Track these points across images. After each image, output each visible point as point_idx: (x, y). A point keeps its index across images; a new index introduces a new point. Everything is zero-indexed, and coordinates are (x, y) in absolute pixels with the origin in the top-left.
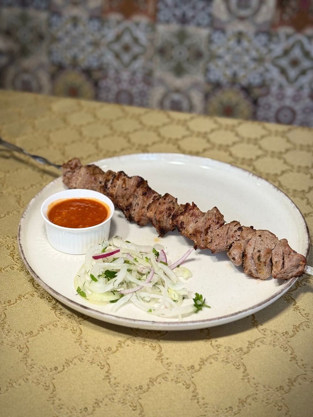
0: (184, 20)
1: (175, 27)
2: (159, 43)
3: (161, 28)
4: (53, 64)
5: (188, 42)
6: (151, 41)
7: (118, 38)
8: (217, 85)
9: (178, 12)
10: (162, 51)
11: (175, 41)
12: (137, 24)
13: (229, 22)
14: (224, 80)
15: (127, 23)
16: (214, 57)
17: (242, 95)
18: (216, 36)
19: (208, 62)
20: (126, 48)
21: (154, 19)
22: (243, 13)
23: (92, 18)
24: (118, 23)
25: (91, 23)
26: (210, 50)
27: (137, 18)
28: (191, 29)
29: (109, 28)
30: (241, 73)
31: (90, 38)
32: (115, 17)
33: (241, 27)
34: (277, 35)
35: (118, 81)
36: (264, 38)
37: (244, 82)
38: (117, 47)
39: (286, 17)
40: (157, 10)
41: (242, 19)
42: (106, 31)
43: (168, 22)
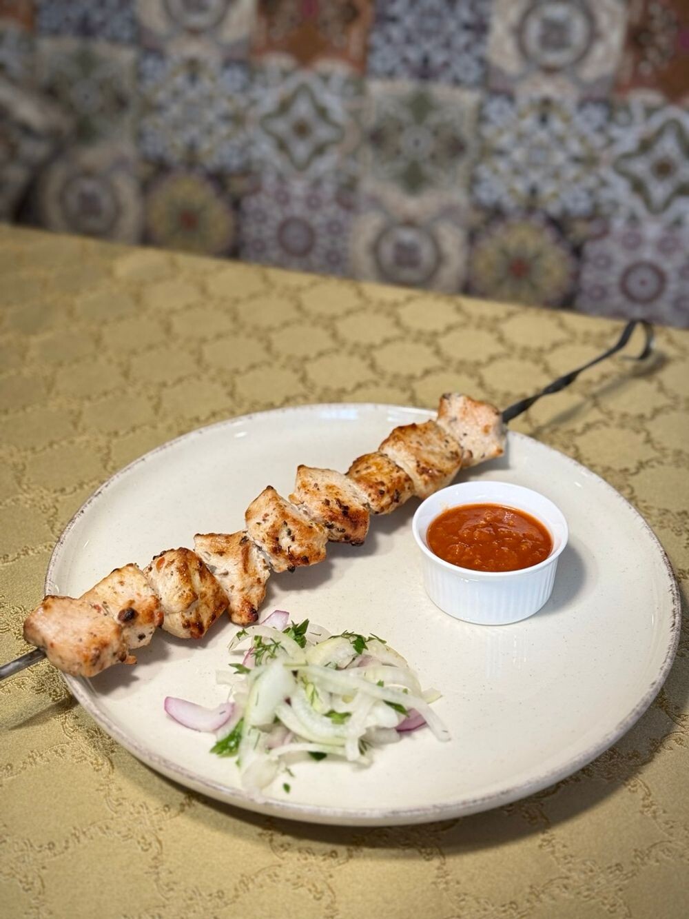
0: (425, 72)
1: (406, 86)
2: (371, 120)
3: (376, 87)
4: (146, 159)
5: (433, 119)
6: (355, 114)
7: (284, 107)
8: (496, 214)
9: (413, 55)
10: (377, 138)
11: (405, 116)
12: (326, 79)
13: (522, 77)
14: (509, 203)
15: (304, 76)
16: (489, 152)
17: (549, 235)
18: (494, 107)
19: (476, 163)
20: (302, 130)
21: (362, 68)
22: (553, 58)
23: (228, 63)
24: (285, 74)
25: (228, 74)
26: (479, 136)
27: (325, 65)
28: (440, 90)
29: (266, 85)
30: (548, 189)
31: (224, 106)
32: (277, 62)
33: (548, 88)
34: (627, 108)
35: (284, 199)
36: (596, 114)
37: (554, 209)
38: (282, 126)
39: (646, 69)
40: (368, 49)
41: (550, 71)
42: (258, 92)
43: (391, 74)
